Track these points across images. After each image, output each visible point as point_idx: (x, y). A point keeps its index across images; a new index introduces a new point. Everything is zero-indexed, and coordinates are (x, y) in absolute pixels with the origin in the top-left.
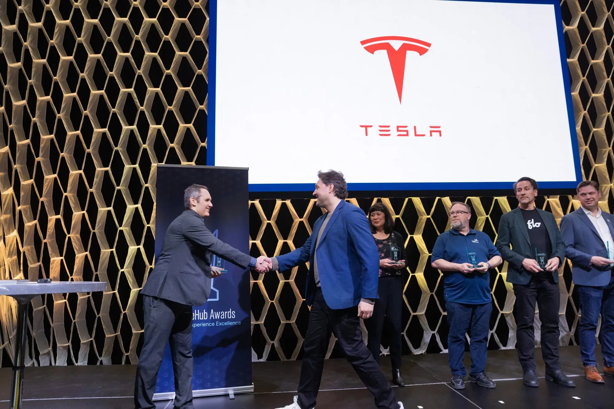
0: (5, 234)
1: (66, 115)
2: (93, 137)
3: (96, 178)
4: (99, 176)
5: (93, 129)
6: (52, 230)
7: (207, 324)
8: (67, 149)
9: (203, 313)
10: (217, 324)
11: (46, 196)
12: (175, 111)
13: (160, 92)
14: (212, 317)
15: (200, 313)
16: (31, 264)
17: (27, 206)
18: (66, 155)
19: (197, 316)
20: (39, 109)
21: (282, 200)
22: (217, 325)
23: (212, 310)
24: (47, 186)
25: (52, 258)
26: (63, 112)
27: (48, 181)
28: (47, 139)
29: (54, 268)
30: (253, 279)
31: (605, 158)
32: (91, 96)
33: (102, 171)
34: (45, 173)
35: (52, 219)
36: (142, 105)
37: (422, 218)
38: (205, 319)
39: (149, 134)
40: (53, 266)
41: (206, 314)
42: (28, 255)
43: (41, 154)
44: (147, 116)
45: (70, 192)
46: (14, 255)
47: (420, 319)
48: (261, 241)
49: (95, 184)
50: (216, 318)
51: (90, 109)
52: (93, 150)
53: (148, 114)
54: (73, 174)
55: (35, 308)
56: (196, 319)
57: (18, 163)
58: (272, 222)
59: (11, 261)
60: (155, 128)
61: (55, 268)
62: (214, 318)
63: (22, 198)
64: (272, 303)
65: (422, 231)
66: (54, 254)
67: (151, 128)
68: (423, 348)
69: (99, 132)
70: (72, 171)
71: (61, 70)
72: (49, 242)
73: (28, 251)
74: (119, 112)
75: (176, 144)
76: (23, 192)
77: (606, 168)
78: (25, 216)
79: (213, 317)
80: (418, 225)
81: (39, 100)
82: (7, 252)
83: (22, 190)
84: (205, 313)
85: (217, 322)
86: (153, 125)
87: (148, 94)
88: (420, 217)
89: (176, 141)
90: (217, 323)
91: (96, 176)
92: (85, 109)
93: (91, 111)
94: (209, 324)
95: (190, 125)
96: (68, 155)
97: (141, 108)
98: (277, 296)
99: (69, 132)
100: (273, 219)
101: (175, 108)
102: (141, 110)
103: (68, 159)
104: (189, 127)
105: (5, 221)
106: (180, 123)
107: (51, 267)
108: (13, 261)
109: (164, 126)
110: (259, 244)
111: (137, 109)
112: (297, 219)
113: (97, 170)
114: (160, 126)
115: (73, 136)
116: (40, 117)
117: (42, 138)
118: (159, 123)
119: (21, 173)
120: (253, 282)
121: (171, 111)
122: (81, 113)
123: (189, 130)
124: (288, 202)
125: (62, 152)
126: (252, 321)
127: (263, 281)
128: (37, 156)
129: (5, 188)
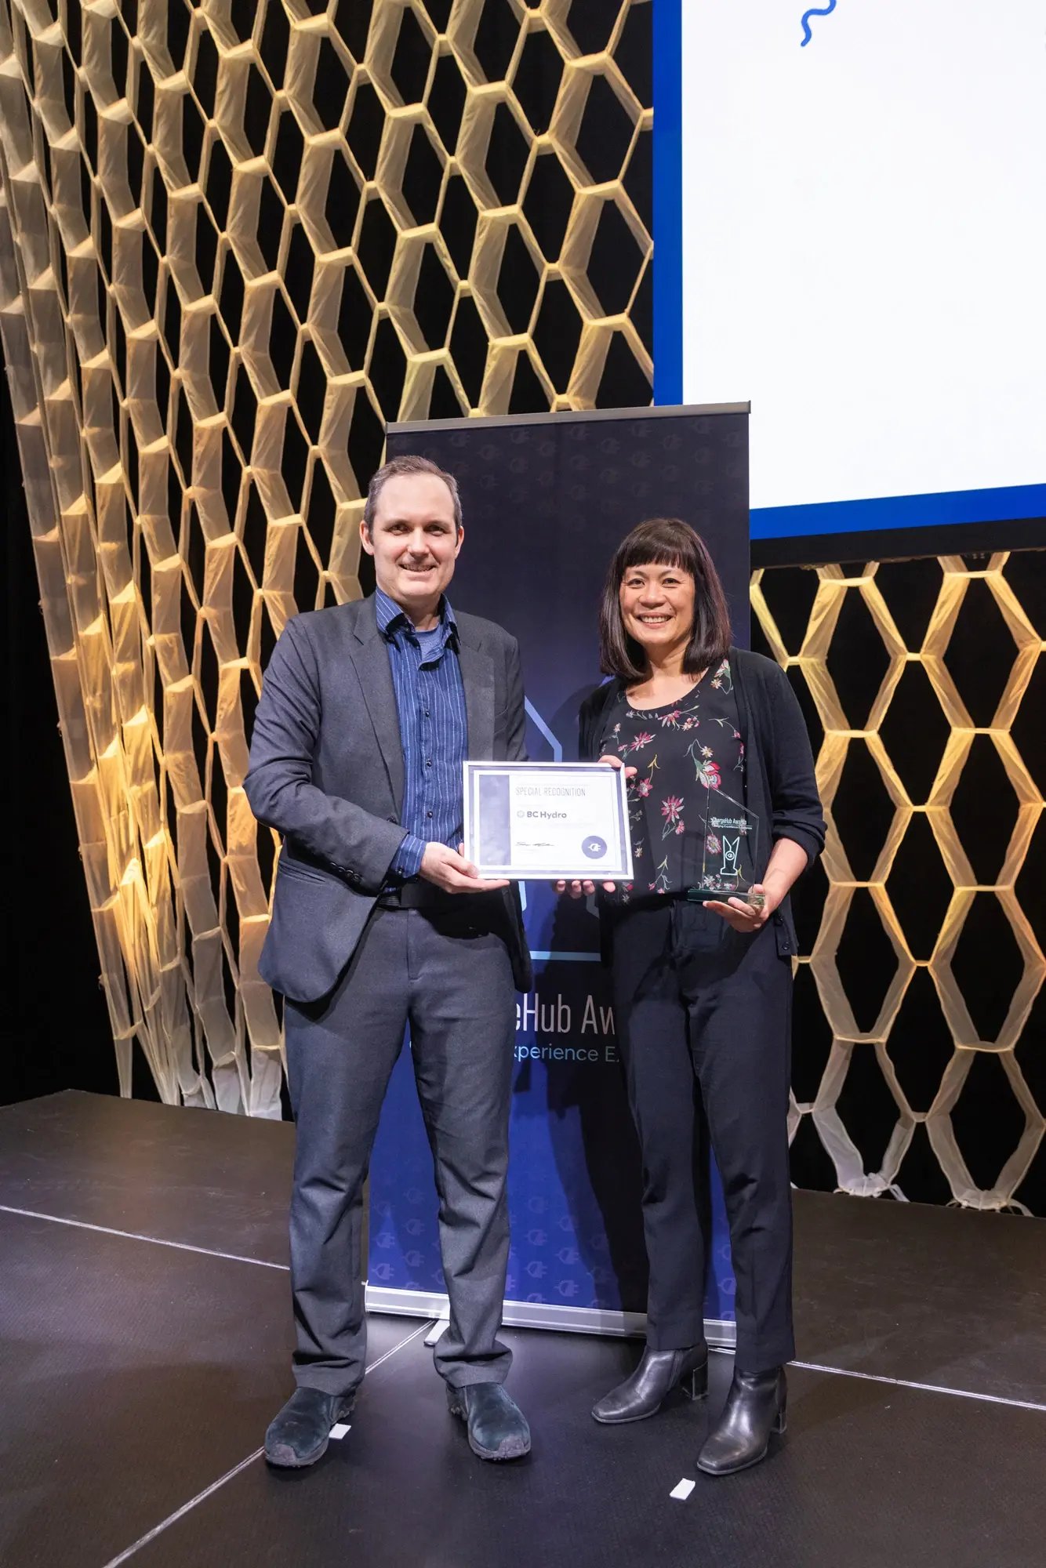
0: (124, 717)
1: (256, 347)
2: (326, 405)
3: (338, 534)
4: (349, 528)
5: (324, 378)
6: (233, 705)
7: (570, 1053)
8: (260, 452)
9: (552, 1006)
10: (610, 1057)
11: (214, 603)
12: (573, 279)
13: (520, 220)
14: (590, 1027)
15: (543, 1006)
16: (185, 803)
17: (172, 635)
18: (258, 473)
19: (531, 1017)
20: (188, 343)
21: (971, 568)
22: (607, 1060)
23: (590, 1000)
24: (216, 572)
25: (232, 786)
26: (246, 339)
27: (217, 557)
28: (213, 430)
29: (239, 816)
30: (852, 876)
32: (318, 274)
34: (209, 530)
35: (231, 668)
36: (463, 275)
38: (560, 1029)
39: (488, 372)
40: (235, 812)
41: (564, 1011)
42: (177, 779)
43: (196, 476)
44: (479, 309)
45: (273, 586)
46: (148, 778)
48: (882, 732)
49: (337, 554)
50: (605, 1030)
51: (317, 317)
52: (330, 445)
53: (484, 303)
54: (278, 528)
55: (198, 932)
56: (525, 1029)
57: (144, 509)
58: (929, 658)
59: (139, 794)
60: (507, 350)
62: (596, 1032)
63: (158, 614)
64: (922, 973)
66: (236, 776)
67: (493, 348)
69: (345, 388)
70: (275, 517)
71: (237, 209)
72: (225, 742)
73: (178, 766)
75: (577, 394)
76: (161, 593)
78: (167, 665)
79: (592, 1025)
81: (186, 312)
82: (130, 770)
83: (155, 586)
84: (560, 1008)
85: (607, 1047)
86: (500, 335)
87: (480, 234)
89: (575, 383)
90: (610, 1051)
91: (336, 531)
92: (303, 320)
93: (320, 324)
94: (578, 1052)
95: (621, 320)
96: (265, 472)
97: (462, 284)
98: (941, 944)
99: (262, 398)
100: (930, 647)
101: (569, 268)
102: (462, 291)
103: (264, 483)
104: (618, 329)
105: (123, 682)
106: (588, 316)
107: (230, 816)
108: (146, 795)
109: (535, 337)
110: (874, 743)
111: (450, 291)
112: (1031, 643)
113: (341, 511)
114: (524, 339)
115: (275, 408)
116: (192, 364)
117: (197, 429)
118: (518, 328)
119: (154, 539)
120: (852, 888)
121: (557, 278)
122: (294, 331)
123: (618, 338)
124: (994, 578)
125: (248, 463)
126: (844, 1033)
127: (888, 886)
128: (188, 484)
129: (120, 585)
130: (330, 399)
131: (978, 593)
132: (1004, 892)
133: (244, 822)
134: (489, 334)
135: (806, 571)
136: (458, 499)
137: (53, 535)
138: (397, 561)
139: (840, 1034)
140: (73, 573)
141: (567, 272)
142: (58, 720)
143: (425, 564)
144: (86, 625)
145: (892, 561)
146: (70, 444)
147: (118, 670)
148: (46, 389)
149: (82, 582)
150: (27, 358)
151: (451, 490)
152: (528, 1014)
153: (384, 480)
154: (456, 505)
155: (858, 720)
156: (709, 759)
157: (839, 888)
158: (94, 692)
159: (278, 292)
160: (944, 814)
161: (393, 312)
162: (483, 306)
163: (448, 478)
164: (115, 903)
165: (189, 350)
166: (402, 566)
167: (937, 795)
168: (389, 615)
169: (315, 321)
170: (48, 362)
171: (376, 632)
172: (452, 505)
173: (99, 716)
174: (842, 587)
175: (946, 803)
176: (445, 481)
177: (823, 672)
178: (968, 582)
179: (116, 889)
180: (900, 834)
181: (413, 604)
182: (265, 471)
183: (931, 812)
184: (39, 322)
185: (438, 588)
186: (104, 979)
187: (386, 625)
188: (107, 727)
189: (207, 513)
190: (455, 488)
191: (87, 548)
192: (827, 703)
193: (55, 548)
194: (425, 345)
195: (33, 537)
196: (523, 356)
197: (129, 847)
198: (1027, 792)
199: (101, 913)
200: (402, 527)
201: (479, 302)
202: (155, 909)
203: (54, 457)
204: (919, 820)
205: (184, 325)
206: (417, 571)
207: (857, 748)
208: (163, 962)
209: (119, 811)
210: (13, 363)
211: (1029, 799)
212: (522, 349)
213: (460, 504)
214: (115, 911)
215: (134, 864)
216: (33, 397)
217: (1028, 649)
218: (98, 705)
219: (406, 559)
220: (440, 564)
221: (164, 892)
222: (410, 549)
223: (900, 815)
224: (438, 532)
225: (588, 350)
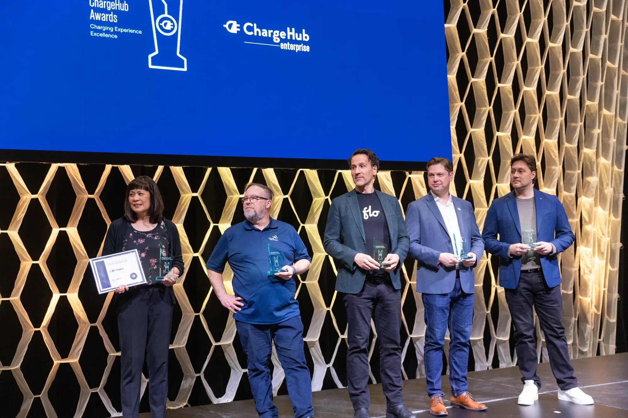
31: (483, 121)
37: (231, 199)
47: (226, 351)
65: (231, 218)
68: (230, 395)
77: (484, 135)
80: (226, 209)
88: (229, 197)
112: (27, 195)
124: (11, 167)
132: (15, 300)
217: (25, 197)
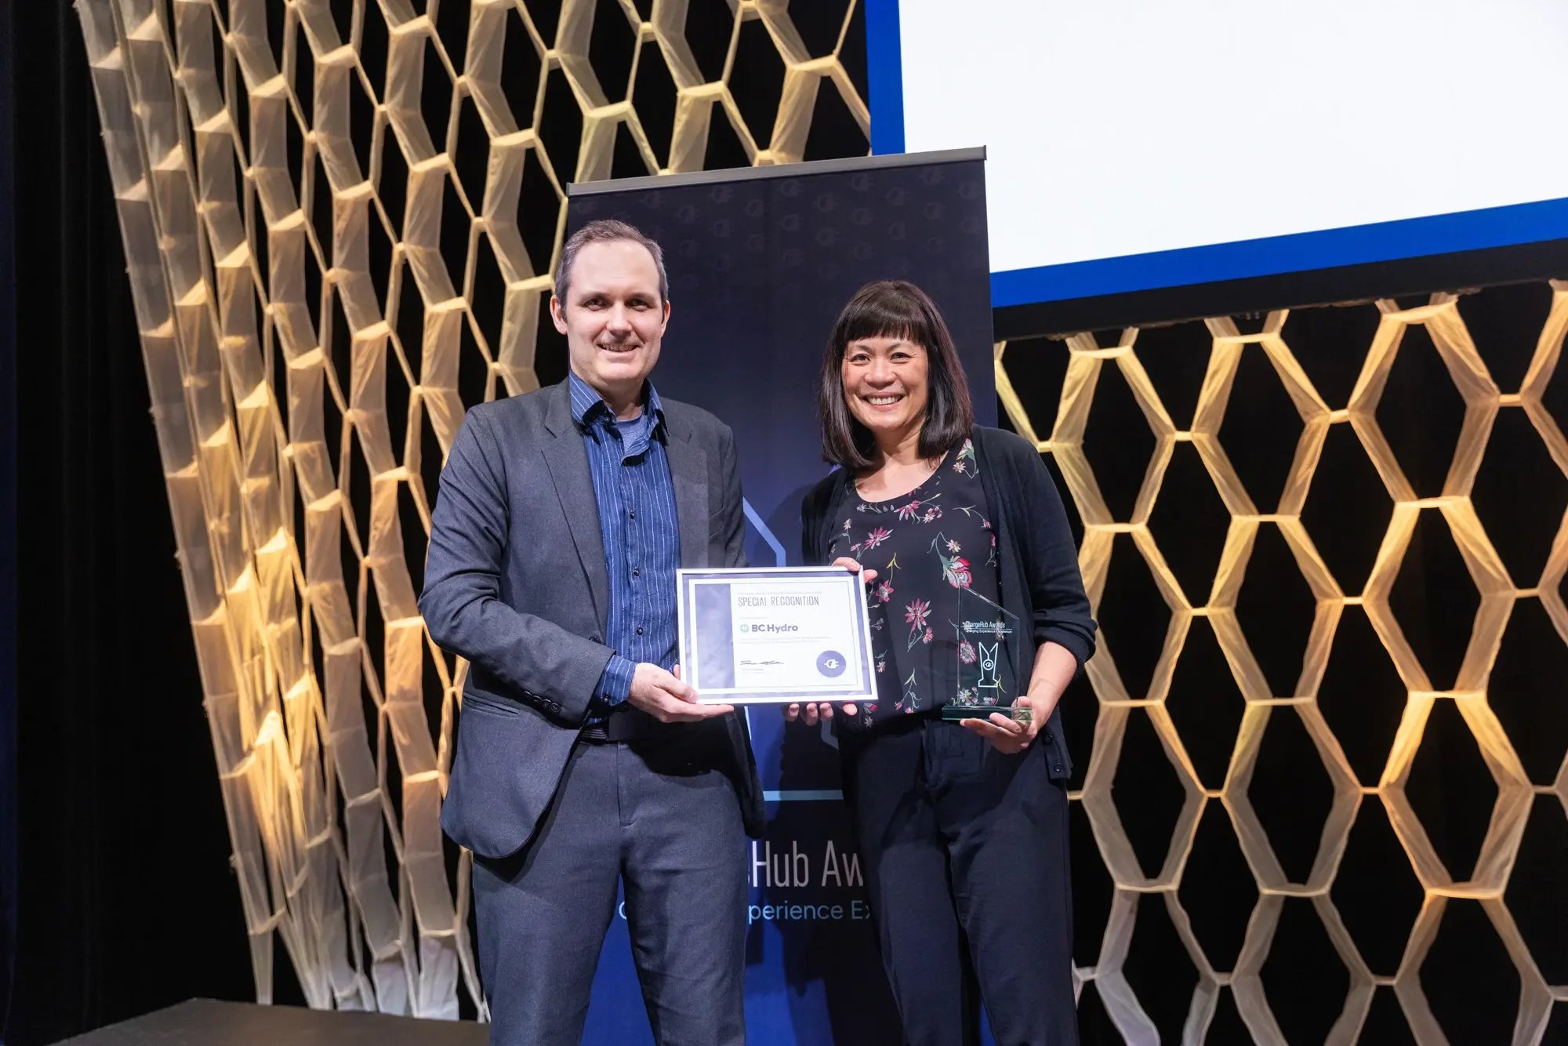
0: (257, 543)
1: (405, 104)
2: (490, 170)
3: (509, 321)
4: (521, 311)
5: (487, 139)
6: (389, 525)
7: (810, 911)
8: (413, 228)
9: (787, 856)
10: (857, 914)
11: (363, 405)
12: (772, 19)
15: (776, 856)
16: (333, 643)
17: (315, 444)
18: (412, 251)
19: (762, 870)
20: (324, 101)
21: (1244, 331)
22: (854, 917)
23: (830, 845)
24: (365, 369)
25: (391, 619)
26: (392, 95)
27: (366, 350)
28: (356, 202)
29: (398, 656)
30: (1125, 694)
32: (476, 19)
33: (530, 292)
34: (354, 319)
35: (386, 480)
36: (645, 16)
38: (796, 883)
39: (678, 127)
40: (395, 652)
41: (801, 862)
42: (323, 614)
43: (338, 256)
44: (665, 54)
45: (434, 381)
46: (289, 615)
48: (1151, 525)
49: (509, 342)
50: (850, 883)
51: (476, 69)
52: (495, 218)
53: (670, 48)
54: (438, 315)
55: (353, 797)
56: (756, 884)
57: (276, 297)
58: (1201, 437)
59: (278, 634)
60: (699, 101)
61: (404, 656)
62: (839, 884)
63: (296, 418)
64: (1214, 804)
66: (396, 608)
67: (683, 99)
69: (512, 151)
70: (435, 301)
72: (380, 567)
73: (324, 598)
74: (571, 62)
75: (782, 149)
76: (299, 396)
78: (308, 478)
79: (834, 876)
81: (321, 65)
82: (266, 605)
83: (292, 386)
84: (796, 857)
85: (853, 902)
86: (689, 84)
89: (779, 137)
90: (857, 906)
91: (507, 313)
92: (460, 71)
93: (481, 76)
94: (819, 909)
95: (830, 63)
96: (419, 250)
97: (645, 27)
98: (1234, 770)
99: (414, 163)
100: (1201, 424)
101: (766, 6)
102: (645, 35)
103: (421, 263)
104: (826, 74)
105: (255, 499)
106: (791, 59)
107: (390, 655)
108: (285, 635)
109: (731, 86)
110: (1143, 537)
111: (630, 34)
112: (1318, 415)
113: (511, 292)
114: (718, 89)
115: (430, 175)
116: (330, 126)
117: (339, 200)
118: (711, 76)
119: (289, 331)
120: (1126, 708)
121: (754, 17)
122: (449, 85)
123: (827, 84)
124: (1272, 341)
125: (399, 239)
126: (1127, 881)
127: (1169, 704)
128: (329, 266)
129: (250, 386)
130: (494, 164)
131: (1253, 360)
132: (1305, 704)
133: (405, 663)
134: (678, 83)
135: (1055, 342)
136: (664, 270)
137: (166, 330)
138: (595, 341)
139: (1123, 882)
140: (192, 373)
141: (766, 11)
142: (174, 548)
143: (628, 343)
144: (208, 435)
145: (1153, 325)
146: (184, 222)
147: (249, 487)
148: (153, 156)
149: (202, 384)
150: (128, 122)
151: (654, 258)
152: (758, 867)
153: (576, 250)
154: (661, 275)
155: (1122, 513)
156: (956, 554)
157: (1111, 709)
158: (220, 515)
159: (429, 41)
160: (1228, 617)
161: (564, 60)
162: (668, 51)
163: (651, 245)
164: (249, 766)
165: (326, 108)
166: (601, 346)
167: (1221, 594)
168: (587, 404)
169: (474, 72)
170: (155, 125)
171: (570, 423)
172: (656, 276)
173: (227, 541)
174: (1097, 360)
175: (1229, 604)
176: (648, 248)
177: (1080, 459)
178: (1241, 348)
179: (250, 749)
180: (1177, 643)
181: (613, 389)
182: (420, 248)
183: (1214, 616)
184: (142, 77)
185: (641, 372)
186: (237, 860)
187: (582, 414)
188: (237, 555)
189: (353, 299)
190: (659, 256)
191: (208, 341)
192: (1086, 496)
193: (168, 346)
194: (603, 98)
195: (142, 332)
196: (718, 108)
197: (266, 698)
198: (1326, 588)
199: (233, 780)
200: (600, 301)
201: (665, 47)
202: (300, 772)
203: (165, 237)
204: (1201, 626)
205: (318, 79)
206: (619, 351)
207: (1123, 545)
208: (310, 833)
209: (253, 655)
210: (111, 126)
211: (1327, 596)
212: (717, 99)
213: (665, 275)
214: (250, 779)
215: (273, 718)
216: (137, 167)
217: (1316, 421)
218: (225, 529)
219: (605, 337)
220: (644, 343)
221: (311, 749)
222: (609, 326)
223: (1177, 620)
224: (641, 307)
225: (793, 97)
